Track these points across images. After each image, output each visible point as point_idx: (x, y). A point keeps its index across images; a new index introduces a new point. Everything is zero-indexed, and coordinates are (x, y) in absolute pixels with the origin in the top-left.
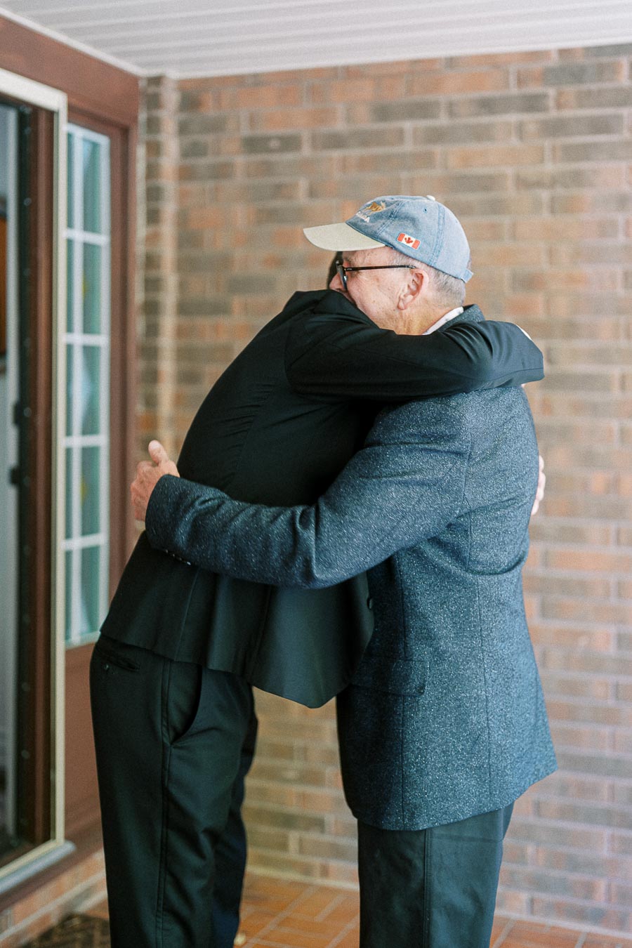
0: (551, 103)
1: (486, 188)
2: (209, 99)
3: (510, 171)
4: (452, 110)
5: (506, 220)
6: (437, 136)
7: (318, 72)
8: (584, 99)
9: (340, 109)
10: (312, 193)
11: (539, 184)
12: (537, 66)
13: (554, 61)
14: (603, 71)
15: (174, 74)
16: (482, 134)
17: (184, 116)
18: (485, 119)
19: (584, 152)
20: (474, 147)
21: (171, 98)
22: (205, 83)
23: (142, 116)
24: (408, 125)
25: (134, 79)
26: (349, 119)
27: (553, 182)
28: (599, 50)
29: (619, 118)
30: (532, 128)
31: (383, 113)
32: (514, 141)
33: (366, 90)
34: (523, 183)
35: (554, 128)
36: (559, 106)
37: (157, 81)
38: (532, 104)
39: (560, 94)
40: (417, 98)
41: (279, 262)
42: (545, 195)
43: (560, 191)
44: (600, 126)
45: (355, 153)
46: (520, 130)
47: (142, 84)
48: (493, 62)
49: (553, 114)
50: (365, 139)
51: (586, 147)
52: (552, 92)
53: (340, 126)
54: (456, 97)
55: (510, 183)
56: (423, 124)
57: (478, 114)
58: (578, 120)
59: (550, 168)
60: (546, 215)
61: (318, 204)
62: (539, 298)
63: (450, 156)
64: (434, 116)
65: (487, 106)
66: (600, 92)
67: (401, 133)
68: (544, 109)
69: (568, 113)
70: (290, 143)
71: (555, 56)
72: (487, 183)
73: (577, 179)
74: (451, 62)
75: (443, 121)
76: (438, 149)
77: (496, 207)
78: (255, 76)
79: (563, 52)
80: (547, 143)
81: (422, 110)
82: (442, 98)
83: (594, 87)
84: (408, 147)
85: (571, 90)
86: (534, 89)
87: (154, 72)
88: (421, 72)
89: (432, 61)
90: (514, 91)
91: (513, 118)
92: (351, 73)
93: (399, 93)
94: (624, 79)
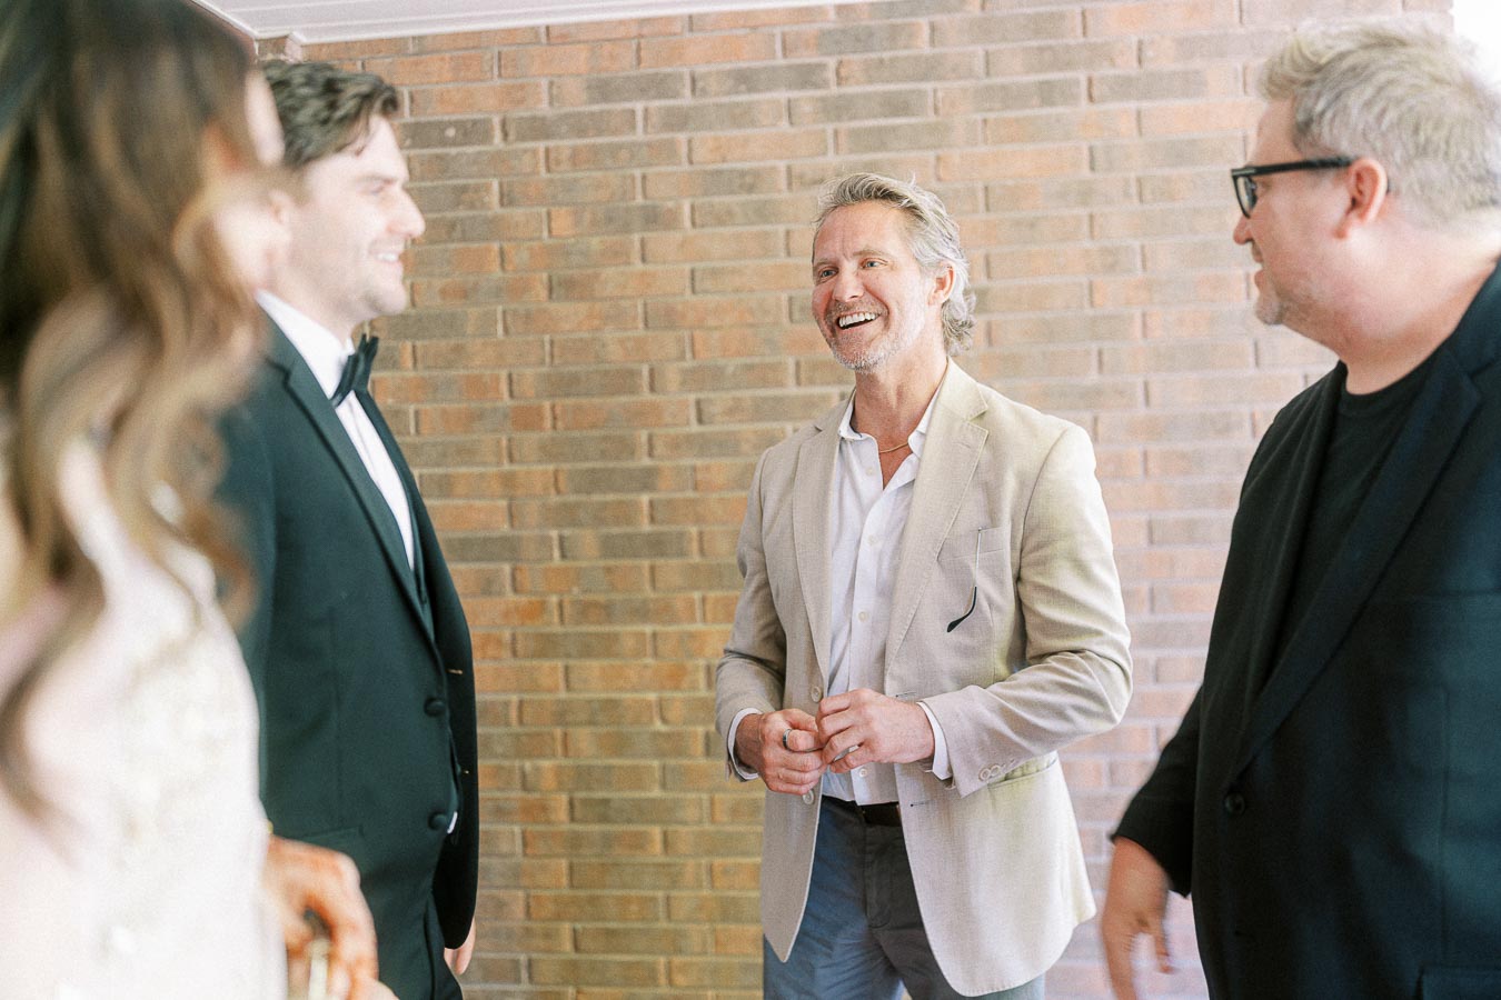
0: (829, 75)
1: (751, 189)
4: (697, 84)
5: (777, 230)
6: (677, 120)
7: (507, 35)
8: (875, 71)
9: (543, 85)
10: (506, 199)
12: (810, 29)
13: (831, 22)
14: (896, 36)
15: (300, 36)
16: (741, 117)
18: (744, 98)
19: (879, 140)
20: (731, 134)
22: (348, 50)
24: (639, 106)
26: (554, 100)
29: (921, 95)
30: (807, 108)
31: (602, 89)
33: (579, 59)
34: (797, 179)
35: (837, 109)
36: (840, 80)
37: (279, 43)
38: (806, 77)
39: (840, 65)
40: (646, 70)
41: (465, 294)
44: (896, 106)
45: (565, 144)
46: (790, 108)
47: (257, 46)
48: (750, 22)
49: (834, 90)
50: (579, 126)
51: (880, 130)
52: (829, 62)
53: (544, 109)
54: (701, 69)
55: (782, 182)
56: (657, 104)
57: (734, 91)
58: (867, 97)
59: (834, 159)
61: (518, 213)
63: (704, 143)
64: (676, 95)
65: (746, 80)
66: (893, 60)
67: (630, 115)
68: (824, 84)
69: (852, 90)
70: (473, 132)
71: (832, 15)
72: (749, 182)
74: (692, 22)
75: (686, 100)
76: (682, 137)
77: (764, 213)
78: (419, 39)
79: (840, 9)
80: (828, 128)
81: (657, 86)
82: (686, 71)
83: (886, 55)
84: (639, 135)
85: (855, 59)
86: (806, 58)
87: (273, 31)
88: (653, 33)
89: (669, 20)
90: (780, 61)
91: (782, 95)
92: (553, 37)
93: (623, 65)
94: (923, 47)
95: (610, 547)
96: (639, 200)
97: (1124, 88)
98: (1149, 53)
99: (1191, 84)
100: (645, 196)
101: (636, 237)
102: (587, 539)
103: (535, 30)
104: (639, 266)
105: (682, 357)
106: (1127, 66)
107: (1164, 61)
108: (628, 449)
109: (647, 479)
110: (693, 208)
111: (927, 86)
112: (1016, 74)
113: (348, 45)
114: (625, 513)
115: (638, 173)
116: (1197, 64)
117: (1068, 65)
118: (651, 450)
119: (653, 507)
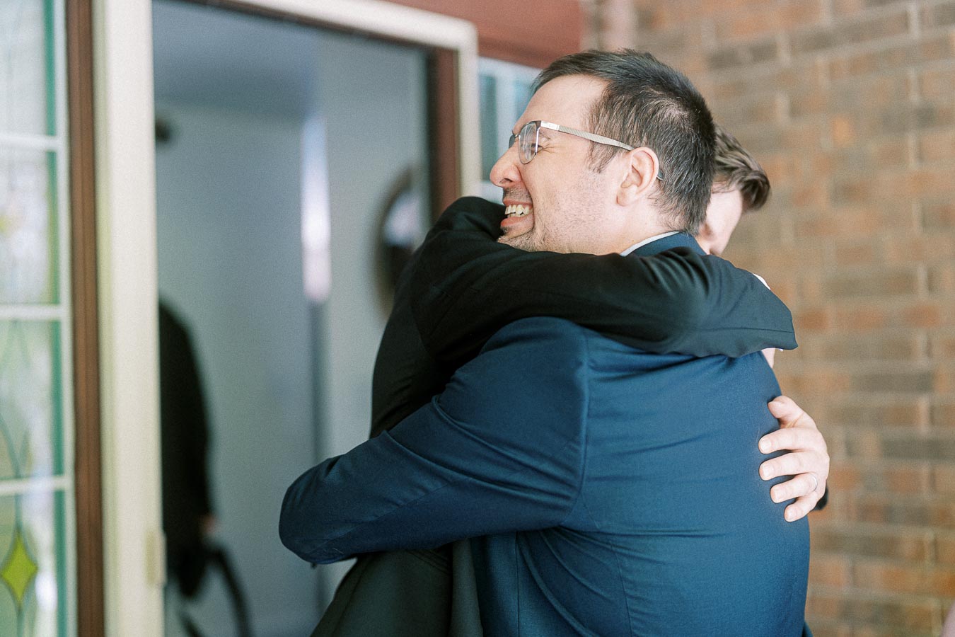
10: (795, 111)
26: (835, 10)
45: (845, 53)
50: (856, 33)
53: (825, 20)
70: (763, 52)
84: (916, 32)
95: (892, 450)
96: (915, 99)
101: (911, 141)
102: (868, 440)
104: (913, 164)
108: (905, 350)
109: (925, 383)
114: (905, 416)
115: (912, 74)
118: (929, 353)
119: (932, 410)
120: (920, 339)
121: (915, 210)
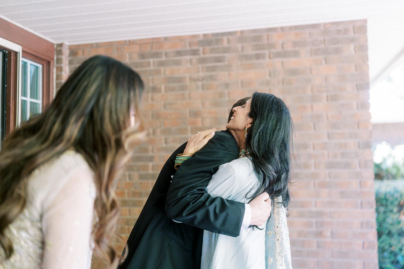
0: (201, 52)
1: (180, 82)
2: (80, 52)
3: (187, 76)
4: (166, 55)
5: (187, 93)
6: (162, 64)
7: (119, 42)
8: (212, 51)
9: (127, 55)
11: (198, 80)
12: (196, 40)
13: (201, 38)
14: (218, 41)
15: (67, 43)
16: (178, 63)
17: (70, 58)
18: (178, 58)
19: (213, 69)
20: (175, 68)
21: (66, 52)
22: (79, 47)
23: (55, 58)
24: (151, 60)
25: (53, 45)
26: (130, 59)
27: (203, 79)
28: (217, 34)
29: (224, 57)
30: (195, 61)
31: (142, 56)
32: (189, 65)
33: (136, 48)
34: (192, 80)
35: (202, 61)
36: (204, 53)
37: (61, 45)
38: (195, 52)
39: (204, 50)
40: (154, 51)
42: (200, 84)
43: (205, 82)
44: (218, 60)
46: (191, 61)
47: (55, 46)
48: (181, 39)
49: (202, 56)
51: (214, 67)
52: (201, 49)
54: (168, 51)
55: (188, 80)
56: (156, 60)
57: (176, 56)
58: (210, 58)
59: (201, 74)
60: (200, 90)
62: (199, 120)
63: (167, 71)
64: (161, 57)
65: (179, 53)
67: (149, 63)
68: (199, 54)
69: (208, 55)
72: (180, 80)
73: (211, 78)
74: (166, 39)
75: (164, 58)
76: (162, 69)
77: (183, 88)
78: (97, 44)
79: (205, 35)
80: (200, 66)
81: (156, 55)
82: (163, 51)
83: (216, 47)
84: (152, 68)
85: (208, 48)
86: (195, 47)
87: (59, 42)
88: (156, 42)
89: (159, 38)
90: (188, 48)
91: (188, 57)
92: (131, 43)
93: (148, 49)
94: (225, 44)
95: (141, 177)
96: (151, 85)
97: (279, 55)
98: (285, 46)
99: (296, 54)
100: (153, 83)
101: (150, 95)
102: (135, 175)
103: (125, 41)
104: (150, 102)
105: (161, 126)
106: (279, 49)
107: (289, 48)
108: (146, 150)
109: (151, 159)
110: (165, 87)
111: (226, 55)
112: (250, 51)
113: (79, 46)
114: (146, 168)
115: (151, 78)
116: (298, 48)
117: (264, 49)
118: (153, 151)
119: (153, 166)
120: (150, 147)
121: (150, 113)
